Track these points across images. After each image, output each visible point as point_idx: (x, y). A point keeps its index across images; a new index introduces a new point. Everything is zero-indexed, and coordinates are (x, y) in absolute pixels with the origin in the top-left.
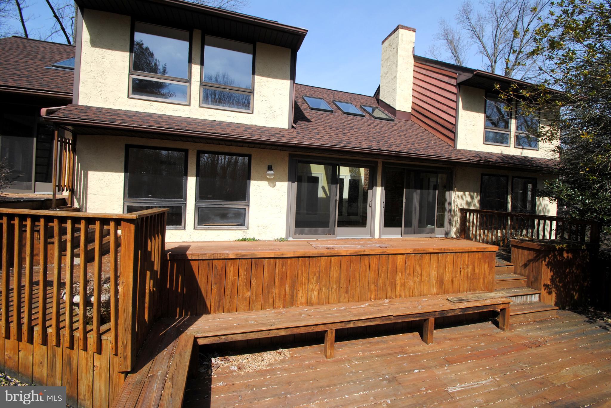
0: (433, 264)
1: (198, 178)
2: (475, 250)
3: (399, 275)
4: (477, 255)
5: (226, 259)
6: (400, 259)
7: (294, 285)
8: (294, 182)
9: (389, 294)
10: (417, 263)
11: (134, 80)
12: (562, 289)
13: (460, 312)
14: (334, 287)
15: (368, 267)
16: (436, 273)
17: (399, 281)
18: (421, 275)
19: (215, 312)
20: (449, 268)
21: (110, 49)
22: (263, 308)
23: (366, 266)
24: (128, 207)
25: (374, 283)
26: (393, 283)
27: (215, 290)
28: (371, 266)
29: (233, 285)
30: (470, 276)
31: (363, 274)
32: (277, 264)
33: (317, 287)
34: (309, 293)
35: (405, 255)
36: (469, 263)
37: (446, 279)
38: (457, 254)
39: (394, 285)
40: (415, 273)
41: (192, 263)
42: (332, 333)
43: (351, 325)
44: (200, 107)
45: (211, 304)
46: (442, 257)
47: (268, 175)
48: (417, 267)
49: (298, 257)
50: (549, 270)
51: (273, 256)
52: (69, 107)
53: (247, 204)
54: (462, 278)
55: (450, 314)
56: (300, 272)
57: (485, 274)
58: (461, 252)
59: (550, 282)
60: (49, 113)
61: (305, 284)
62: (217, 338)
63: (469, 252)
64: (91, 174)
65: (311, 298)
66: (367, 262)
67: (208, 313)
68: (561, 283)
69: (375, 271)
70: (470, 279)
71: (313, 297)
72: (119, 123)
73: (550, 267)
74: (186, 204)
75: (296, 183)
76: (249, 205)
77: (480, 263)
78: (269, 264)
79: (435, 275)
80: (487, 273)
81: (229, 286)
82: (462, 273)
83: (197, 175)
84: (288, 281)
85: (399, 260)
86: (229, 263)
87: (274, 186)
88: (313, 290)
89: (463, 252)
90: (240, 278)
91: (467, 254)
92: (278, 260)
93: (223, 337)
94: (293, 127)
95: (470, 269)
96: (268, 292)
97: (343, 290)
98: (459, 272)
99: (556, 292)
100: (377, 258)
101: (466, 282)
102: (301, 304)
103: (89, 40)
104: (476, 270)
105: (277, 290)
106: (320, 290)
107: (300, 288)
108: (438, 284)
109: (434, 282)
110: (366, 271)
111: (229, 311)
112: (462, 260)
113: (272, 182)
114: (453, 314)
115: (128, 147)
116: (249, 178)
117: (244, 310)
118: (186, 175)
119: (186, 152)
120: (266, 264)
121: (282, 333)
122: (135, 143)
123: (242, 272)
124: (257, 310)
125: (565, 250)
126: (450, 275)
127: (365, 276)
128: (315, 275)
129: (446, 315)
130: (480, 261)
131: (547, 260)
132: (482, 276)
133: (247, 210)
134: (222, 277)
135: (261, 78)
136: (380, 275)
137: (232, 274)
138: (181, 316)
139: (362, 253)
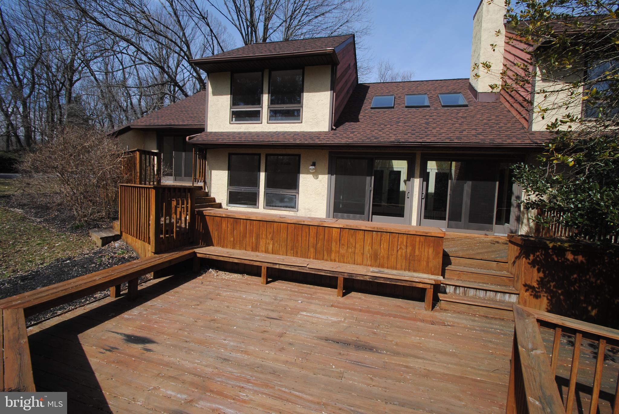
0: (367, 240)
1: (266, 173)
2: (414, 233)
3: (334, 244)
4: (418, 239)
5: (221, 217)
6: (335, 231)
7: (258, 238)
8: (332, 174)
9: (325, 257)
10: (351, 237)
11: (233, 111)
12: (562, 297)
13: (370, 278)
14: (283, 244)
15: (308, 234)
16: (370, 248)
17: (333, 248)
18: (355, 247)
19: (216, 246)
20: (385, 245)
21: (221, 95)
22: (240, 249)
23: (306, 233)
24: (230, 192)
25: (313, 247)
26: (329, 249)
27: (216, 234)
28: (311, 234)
29: (225, 232)
30: (410, 257)
31: (304, 238)
32: (248, 223)
33: (272, 242)
34: (267, 245)
35: (339, 229)
36: (408, 244)
37: (381, 255)
38: (393, 234)
39: (330, 251)
40: (349, 245)
41: (206, 217)
42: (264, 268)
43: (277, 267)
44: (268, 123)
45: (215, 241)
46: (377, 235)
47: (310, 169)
48: (351, 240)
49: (260, 221)
50: (535, 270)
51: (244, 218)
52: (203, 134)
53: (297, 192)
54: (399, 257)
55: (358, 278)
56: (261, 230)
57: (428, 258)
58: (398, 233)
59: (538, 284)
60: (190, 139)
61: (264, 239)
62: (205, 255)
63: (407, 234)
64: (213, 172)
65: (268, 249)
66: (307, 230)
67: (213, 246)
68: (560, 289)
69: (314, 238)
70: (410, 260)
71: (269, 248)
72: (220, 141)
73: (537, 267)
74: (259, 191)
75: (335, 175)
76: (298, 193)
77: (422, 246)
78: (243, 223)
79: (369, 249)
80: (431, 257)
81: (223, 233)
82: (399, 253)
83: (266, 171)
84: (254, 235)
85: (334, 233)
86: (223, 219)
87: (317, 178)
88: (269, 244)
89: (400, 233)
90: (228, 229)
91: (405, 236)
92: (248, 221)
93: (208, 256)
94: (332, 129)
95: (409, 249)
96: (243, 240)
97: (289, 247)
98: (395, 251)
99: (549, 297)
100: (315, 228)
101: (404, 261)
102: (262, 251)
103: (211, 92)
104: (417, 252)
105: (247, 240)
106: (273, 244)
107: (261, 241)
108: (372, 258)
109: (368, 255)
110: (306, 237)
111: (223, 247)
112: (399, 241)
113: (316, 174)
114: (361, 278)
115: (230, 155)
116: (299, 172)
117: (230, 248)
118: (259, 171)
119: (259, 155)
120: (242, 223)
121: (236, 261)
122: (233, 152)
123: (229, 226)
124: (237, 249)
125: (567, 250)
126: (386, 252)
127: (306, 240)
128: (270, 234)
129: (354, 278)
130: (422, 245)
131: (531, 257)
132: (426, 259)
133: (297, 196)
134: (219, 226)
135: (307, 94)
136: (317, 242)
137: (224, 225)
138: (202, 244)
139: (303, 223)
